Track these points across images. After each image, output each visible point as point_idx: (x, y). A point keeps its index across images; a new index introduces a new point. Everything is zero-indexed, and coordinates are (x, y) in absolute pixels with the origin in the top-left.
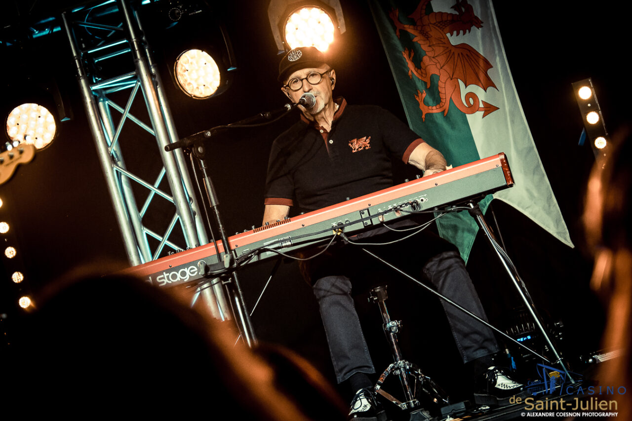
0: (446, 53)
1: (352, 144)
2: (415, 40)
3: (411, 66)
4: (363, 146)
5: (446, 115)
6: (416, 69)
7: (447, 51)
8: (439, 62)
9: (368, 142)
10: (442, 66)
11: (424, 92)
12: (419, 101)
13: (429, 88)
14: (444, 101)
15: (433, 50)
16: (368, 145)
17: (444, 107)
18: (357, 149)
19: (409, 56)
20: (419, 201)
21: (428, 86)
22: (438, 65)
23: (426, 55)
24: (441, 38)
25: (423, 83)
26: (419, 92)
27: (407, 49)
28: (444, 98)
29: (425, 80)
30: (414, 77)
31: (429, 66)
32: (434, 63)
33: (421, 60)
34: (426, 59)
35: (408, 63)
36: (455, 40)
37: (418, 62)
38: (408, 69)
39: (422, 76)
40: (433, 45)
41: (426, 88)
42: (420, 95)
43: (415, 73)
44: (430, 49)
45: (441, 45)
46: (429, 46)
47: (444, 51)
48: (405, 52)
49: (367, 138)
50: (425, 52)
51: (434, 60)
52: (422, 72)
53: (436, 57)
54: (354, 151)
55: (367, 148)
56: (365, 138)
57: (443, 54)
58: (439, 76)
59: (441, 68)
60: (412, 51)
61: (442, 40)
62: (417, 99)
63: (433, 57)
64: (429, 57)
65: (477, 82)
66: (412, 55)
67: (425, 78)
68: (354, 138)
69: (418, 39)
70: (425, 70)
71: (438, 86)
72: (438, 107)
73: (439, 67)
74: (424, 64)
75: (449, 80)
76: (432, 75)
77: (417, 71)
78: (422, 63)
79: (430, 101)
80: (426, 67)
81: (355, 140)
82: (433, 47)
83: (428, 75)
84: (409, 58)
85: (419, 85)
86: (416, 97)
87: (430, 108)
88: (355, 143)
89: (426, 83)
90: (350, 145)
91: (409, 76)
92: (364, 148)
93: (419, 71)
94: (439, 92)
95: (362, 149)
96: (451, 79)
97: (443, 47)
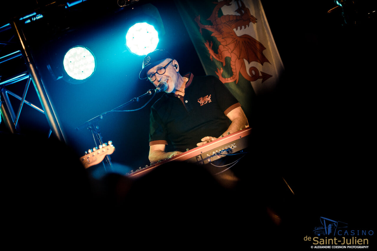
0: (234, 42)
1: (200, 101)
2: (213, 35)
3: (211, 52)
4: (207, 101)
5: (238, 83)
6: (215, 54)
7: (234, 40)
8: (230, 49)
9: (210, 98)
10: (232, 50)
11: (222, 69)
12: (219, 75)
13: (225, 66)
14: (235, 74)
15: (225, 40)
16: (210, 100)
17: (236, 78)
18: (204, 104)
19: (210, 45)
20: (231, 148)
21: (224, 65)
22: (229, 50)
23: (221, 44)
24: (230, 32)
25: (220, 63)
26: (218, 69)
27: (207, 41)
28: (235, 72)
29: (221, 61)
30: (214, 60)
31: (223, 52)
32: (227, 50)
33: (218, 48)
34: (221, 47)
35: (209, 51)
36: (239, 32)
37: (216, 50)
38: (210, 54)
39: (219, 58)
40: (225, 37)
41: (223, 66)
42: (219, 71)
43: (214, 57)
44: (223, 40)
45: (230, 37)
46: (223, 38)
47: (233, 40)
48: (206, 43)
49: (209, 96)
50: (220, 42)
51: (226, 47)
52: (219, 56)
53: (228, 45)
54: (201, 105)
55: (209, 102)
56: (207, 96)
57: (232, 43)
58: (231, 58)
59: (232, 52)
60: (211, 42)
61: (231, 34)
62: (217, 74)
63: (226, 46)
64: (223, 45)
65: (256, 60)
66: (212, 45)
67: (221, 59)
68: (201, 97)
69: (215, 34)
70: (221, 54)
71: (230, 65)
72: (232, 78)
73: (230, 52)
74: (220, 50)
75: (238, 59)
76: (226, 57)
77: (216, 56)
78: (218, 50)
79: (226, 75)
80: (221, 52)
81: (202, 98)
82: (225, 39)
83: (223, 58)
84: (210, 47)
85: (218, 64)
86: (216, 73)
87: (226, 79)
88: (202, 100)
89: (222, 63)
90: (199, 101)
91: (210, 60)
92: (208, 102)
93: (217, 55)
94: (231, 69)
95: (206, 103)
96: (239, 59)
97: (232, 38)
